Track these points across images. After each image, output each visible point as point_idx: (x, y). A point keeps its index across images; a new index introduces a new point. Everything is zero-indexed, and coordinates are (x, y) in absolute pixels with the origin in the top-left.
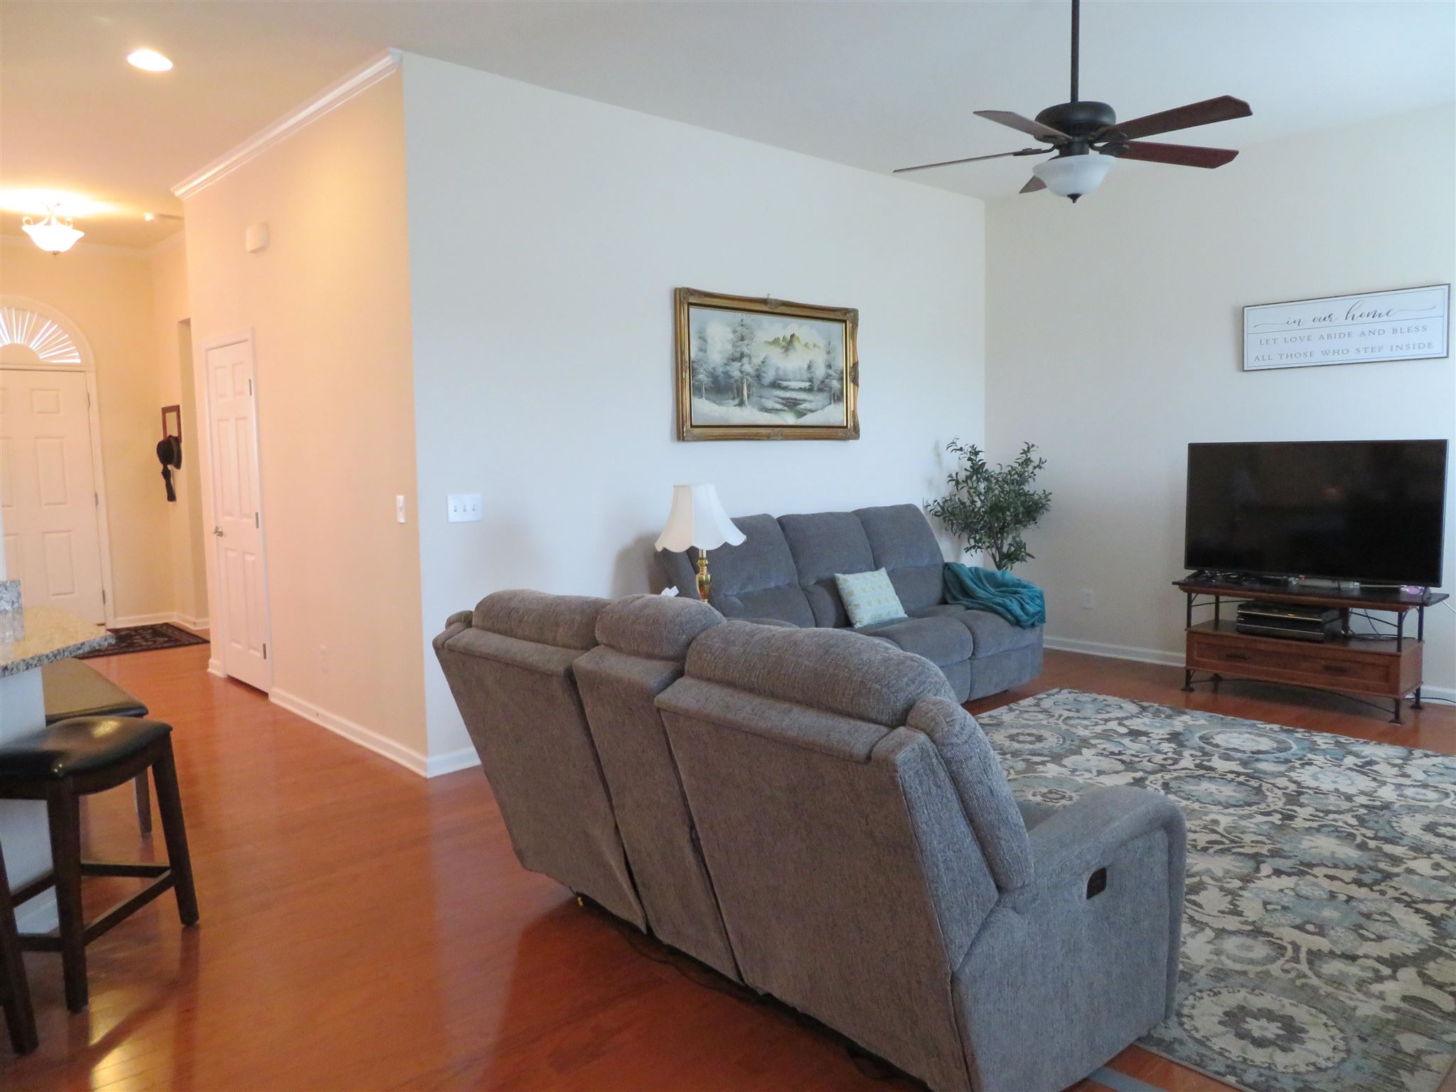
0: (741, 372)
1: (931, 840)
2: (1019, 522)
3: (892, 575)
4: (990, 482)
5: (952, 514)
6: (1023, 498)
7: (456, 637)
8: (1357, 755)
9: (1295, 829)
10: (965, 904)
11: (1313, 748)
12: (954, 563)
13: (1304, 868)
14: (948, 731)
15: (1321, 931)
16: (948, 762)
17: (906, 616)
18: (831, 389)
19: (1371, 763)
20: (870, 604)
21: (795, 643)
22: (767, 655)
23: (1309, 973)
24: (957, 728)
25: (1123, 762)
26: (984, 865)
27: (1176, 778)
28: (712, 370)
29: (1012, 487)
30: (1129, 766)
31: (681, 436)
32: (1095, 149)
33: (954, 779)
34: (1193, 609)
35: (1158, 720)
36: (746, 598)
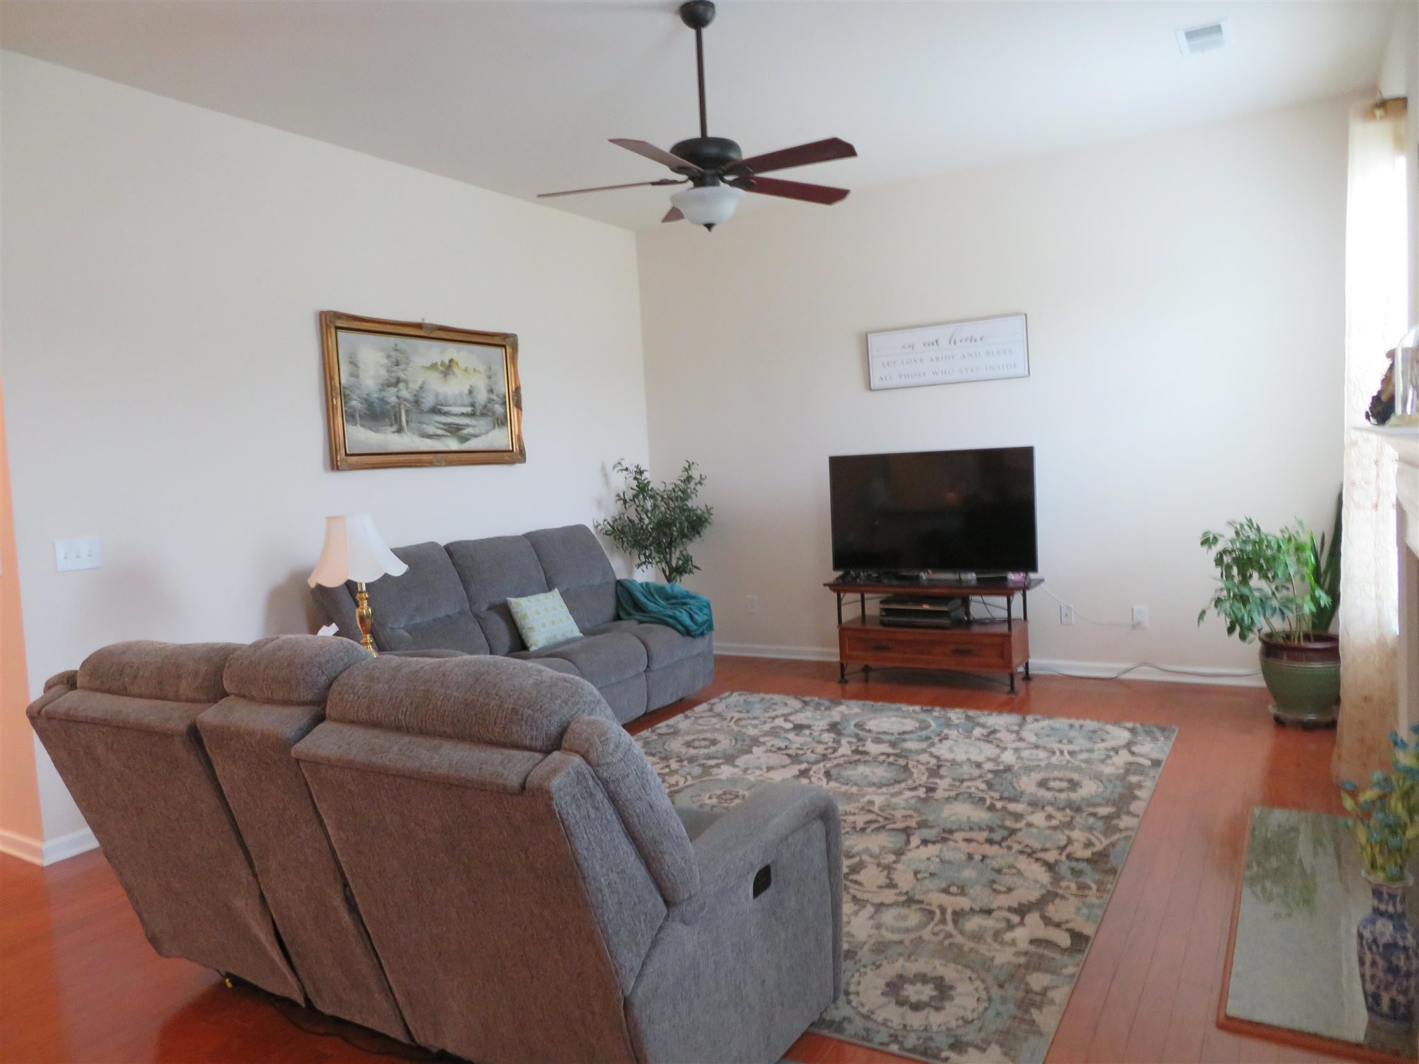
0: (398, 397)
1: (593, 865)
2: (684, 535)
3: (566, 596)
4: (656, 500)
5: (622, 532)
6: (686, 514)
7: (56, 702)
8: (983, 726)
9: (936, 800)
10: (632, 925)
11: (948, 724)
12: (626, 580)
13: (946, 836)
14: (603, 751)
15: (962, 891)
16: (605, 783)
17: (581, 635)
18: (494, 413)
19: (994, 732)
20: (544, 625)
21: (444, 675)
22: (415, 690)
23: (954, 932)
24: (612, 746)
25: (789, 756)
26: (650, 882)
27: (837, 766)
28: (365, 396)
29: (677, 504)
30: (795, 759)
31: (334, 465)
32: (724, 181)
33: (613, 799)
34: (843, 608)
35: (818, 712)
36: (412, 630)
